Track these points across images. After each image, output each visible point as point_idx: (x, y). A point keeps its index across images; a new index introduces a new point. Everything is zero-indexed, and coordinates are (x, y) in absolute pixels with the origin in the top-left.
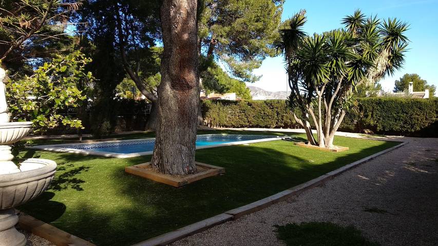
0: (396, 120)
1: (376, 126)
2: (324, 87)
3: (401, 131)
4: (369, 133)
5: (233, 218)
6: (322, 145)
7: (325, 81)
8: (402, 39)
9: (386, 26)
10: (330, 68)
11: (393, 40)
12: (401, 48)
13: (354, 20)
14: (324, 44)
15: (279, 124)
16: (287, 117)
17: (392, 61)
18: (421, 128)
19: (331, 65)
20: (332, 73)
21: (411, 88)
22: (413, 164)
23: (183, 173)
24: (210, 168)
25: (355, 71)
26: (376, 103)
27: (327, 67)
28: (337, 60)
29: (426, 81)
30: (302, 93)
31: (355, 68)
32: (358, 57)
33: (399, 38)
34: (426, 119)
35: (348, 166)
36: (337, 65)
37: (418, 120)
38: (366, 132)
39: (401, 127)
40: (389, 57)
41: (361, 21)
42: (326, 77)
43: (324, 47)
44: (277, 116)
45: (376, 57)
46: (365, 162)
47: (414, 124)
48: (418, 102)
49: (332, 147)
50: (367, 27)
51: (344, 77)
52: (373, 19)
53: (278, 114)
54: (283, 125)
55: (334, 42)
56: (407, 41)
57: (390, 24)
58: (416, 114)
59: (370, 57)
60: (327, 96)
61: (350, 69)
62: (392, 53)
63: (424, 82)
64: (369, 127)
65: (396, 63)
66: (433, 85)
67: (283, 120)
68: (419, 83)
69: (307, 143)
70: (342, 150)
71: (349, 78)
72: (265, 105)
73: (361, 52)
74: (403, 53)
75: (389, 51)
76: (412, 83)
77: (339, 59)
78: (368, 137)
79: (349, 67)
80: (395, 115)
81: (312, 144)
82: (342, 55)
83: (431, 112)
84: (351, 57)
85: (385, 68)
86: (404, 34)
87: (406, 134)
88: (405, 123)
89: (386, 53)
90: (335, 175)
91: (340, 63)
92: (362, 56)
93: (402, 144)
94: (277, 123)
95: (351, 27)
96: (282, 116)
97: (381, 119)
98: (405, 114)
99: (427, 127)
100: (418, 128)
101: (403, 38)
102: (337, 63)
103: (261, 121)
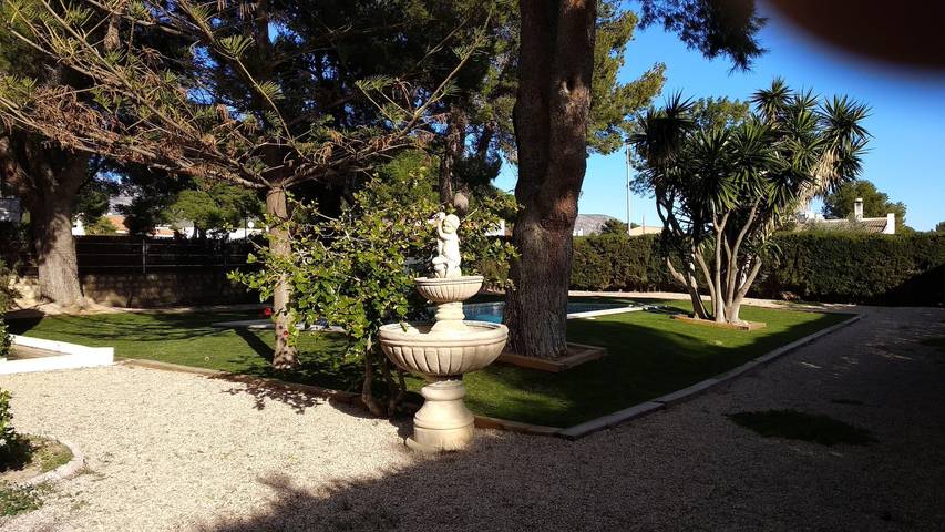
0: (841, 274)
1: (803, 286)
2: (727, 215)
3: (851, 294)
4: (791, 299)
5: (665, 407)
6: (721, 319)
7: (730, 206)
8: (858, 133)
9: (829, 109)
10: (739, 185)
11: (842, 134)
12: (855, 147)
13: (772, 97)
14: (726, 142)
15: (617, 282)
16: (632, 270)
17: (840, 171)
18: (887, 289)
19: (740, 179)
20: (743, 193)
21: (859, 211)
22: (884, 348)
23: (553, 354)
24: (586, 349)
25: (780, 190)
26: (804, 243)
27: (733, 183)
28: (750, 170)
29: (886, 195)
30: (684, 226)
31: (780, 184)
32: (785, 165)
33: (852, 130)
34: (897, 272)
35: (781, 350)
36: (751, 179)
37: (881, 275)
38: (785, 296)
39: (851, 287)
40: (835, 164)
41: (784, 98)
42: (731, 200)
43: (728, 146)
44: (613, 266)
45: (813, 163)
46: (804, 345)
47: (874, 282)
48: (880, 241)
49: (737, 322)
50: (796, 110)
51: (762, 199)
52: (805, 95)
53: (614, 263)
54: (623, 284)
55: (744, 139)
56: (865, 135)
57: (836, 106)
58: (878, 263)
59: (804, 164)
60: (731, 233)
61: (771, 185)
62: (841, 157)
63: (882, 197)
64: (790, 287)
65: (847, 172)
66: (900, 203)
67: (624, 274)
68: (872, 200)
69: (691, 316)
70: (757, 327)
71: (769, 202)
72: (588, 246)
73: (788, 154)
74: (860, 157)
75: (835, 154)
76: (860, 200)
77: (754, 169)
78: (791, 306)
79: (769, 182)
80: (838, 265)
81: (702, 317)
82: (760, 161)
83: (906, 259)
84: (774, 165)
85: (828, 182)
86: (860, 123)
87: (859, 300)
88: (858, 279)
89: (830, 156)
90: (768, 362)
91: (755, 175)
92: (791, 162)
93: (855, 318)
94: (612, 281)
95: (767, 110)
96: (623, 268)
97: (814, 272)
98: (857, 264)
99: (897, 288)
100: (882, 290)
101: (860, 131)
102: (750, 175)
103: (581, 276)
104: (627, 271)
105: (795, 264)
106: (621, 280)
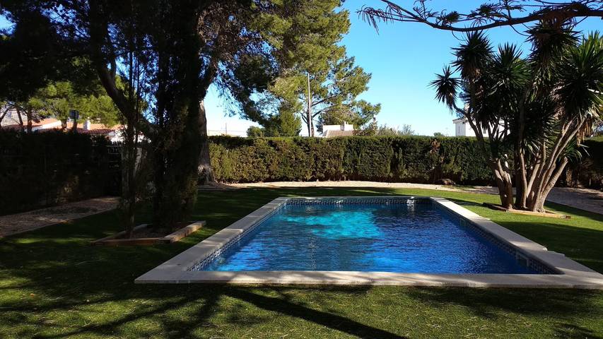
1: (460, 174)
3: (490, 179)
4: (449, 184)
15: (318, 174)
16: (330, 164)
26: (463, 144)
38: (446, 182)
44: (315, 162)
53: (317, 159)
54: (323, 175)
64: (450, 175)
67: (324, 168)
94: (314, 173)
96: (324, 163)
103: (289, 170)
104: (327, 166)
105: (455, 159)
106: (321, 172)
